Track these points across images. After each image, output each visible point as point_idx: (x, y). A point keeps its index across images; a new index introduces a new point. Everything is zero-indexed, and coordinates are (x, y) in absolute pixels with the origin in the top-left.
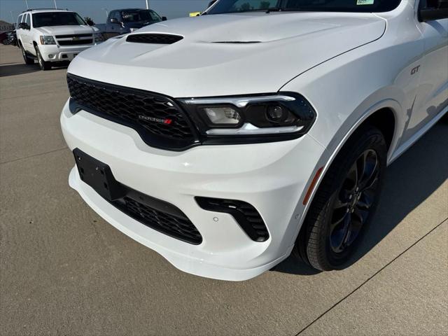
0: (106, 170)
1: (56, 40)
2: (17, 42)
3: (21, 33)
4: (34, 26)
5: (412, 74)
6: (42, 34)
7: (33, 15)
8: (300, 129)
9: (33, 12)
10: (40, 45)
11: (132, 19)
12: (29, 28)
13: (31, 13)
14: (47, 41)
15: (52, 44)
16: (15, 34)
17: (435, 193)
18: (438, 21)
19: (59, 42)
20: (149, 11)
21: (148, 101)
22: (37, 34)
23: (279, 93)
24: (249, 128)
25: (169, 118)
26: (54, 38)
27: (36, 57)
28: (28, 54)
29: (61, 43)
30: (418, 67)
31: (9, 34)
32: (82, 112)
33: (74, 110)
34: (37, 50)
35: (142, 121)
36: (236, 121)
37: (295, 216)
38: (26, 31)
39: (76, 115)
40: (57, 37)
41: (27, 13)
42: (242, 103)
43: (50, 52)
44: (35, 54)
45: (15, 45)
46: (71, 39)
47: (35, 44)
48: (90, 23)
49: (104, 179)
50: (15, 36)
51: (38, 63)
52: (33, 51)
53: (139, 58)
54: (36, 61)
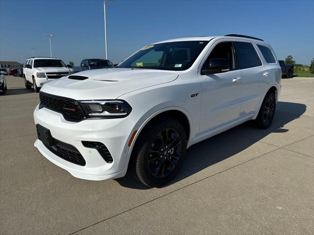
0: (48, 132)
1: (46, 75)
2: (23, 75)
3: (26, 71)
4: (34, 67)
5: (192, 96)
6: (38, 71)
7: (35, 60)
8: (126, 114)
9: (35, 59)
10: (36, 78)
11: (96, 65)
12: (31, 68)
13: (33, 59)
14: (41, 75)
15: (44, 77)
16: (22, 70)
17: (227, 159)
18: (216, 74)
19: (48, 76)
20: (107, 60)
21: (68, 102)
22: (35, 71)
23: (116, 100)
24: (106, 113)
25: (74, 108)
26: (45, 74)
27: (33, 84)
28: (28, 83)
29: (49, 77)
30: (197, 95)
31: (19, 70)
32: (44, 108)
33: (40, 108)
34: (34, 80)
35: (65, 110)
36: (101, 110)
37: (125, 151)
38: (29, 69)
39: (41, 109)
40: (47, 73)
41: (31, 59)
42: (103, 103)
43: (41, 82)
44: (32, 83)
45: (21, 77)
46: (55, 75)
47: (33, 77)
48: (69, 66)
49: (47, 136)
50: (22, 72)
51: (34, 89)
52: (31, 81)
53: (69, 85)
54: (32, 87)
